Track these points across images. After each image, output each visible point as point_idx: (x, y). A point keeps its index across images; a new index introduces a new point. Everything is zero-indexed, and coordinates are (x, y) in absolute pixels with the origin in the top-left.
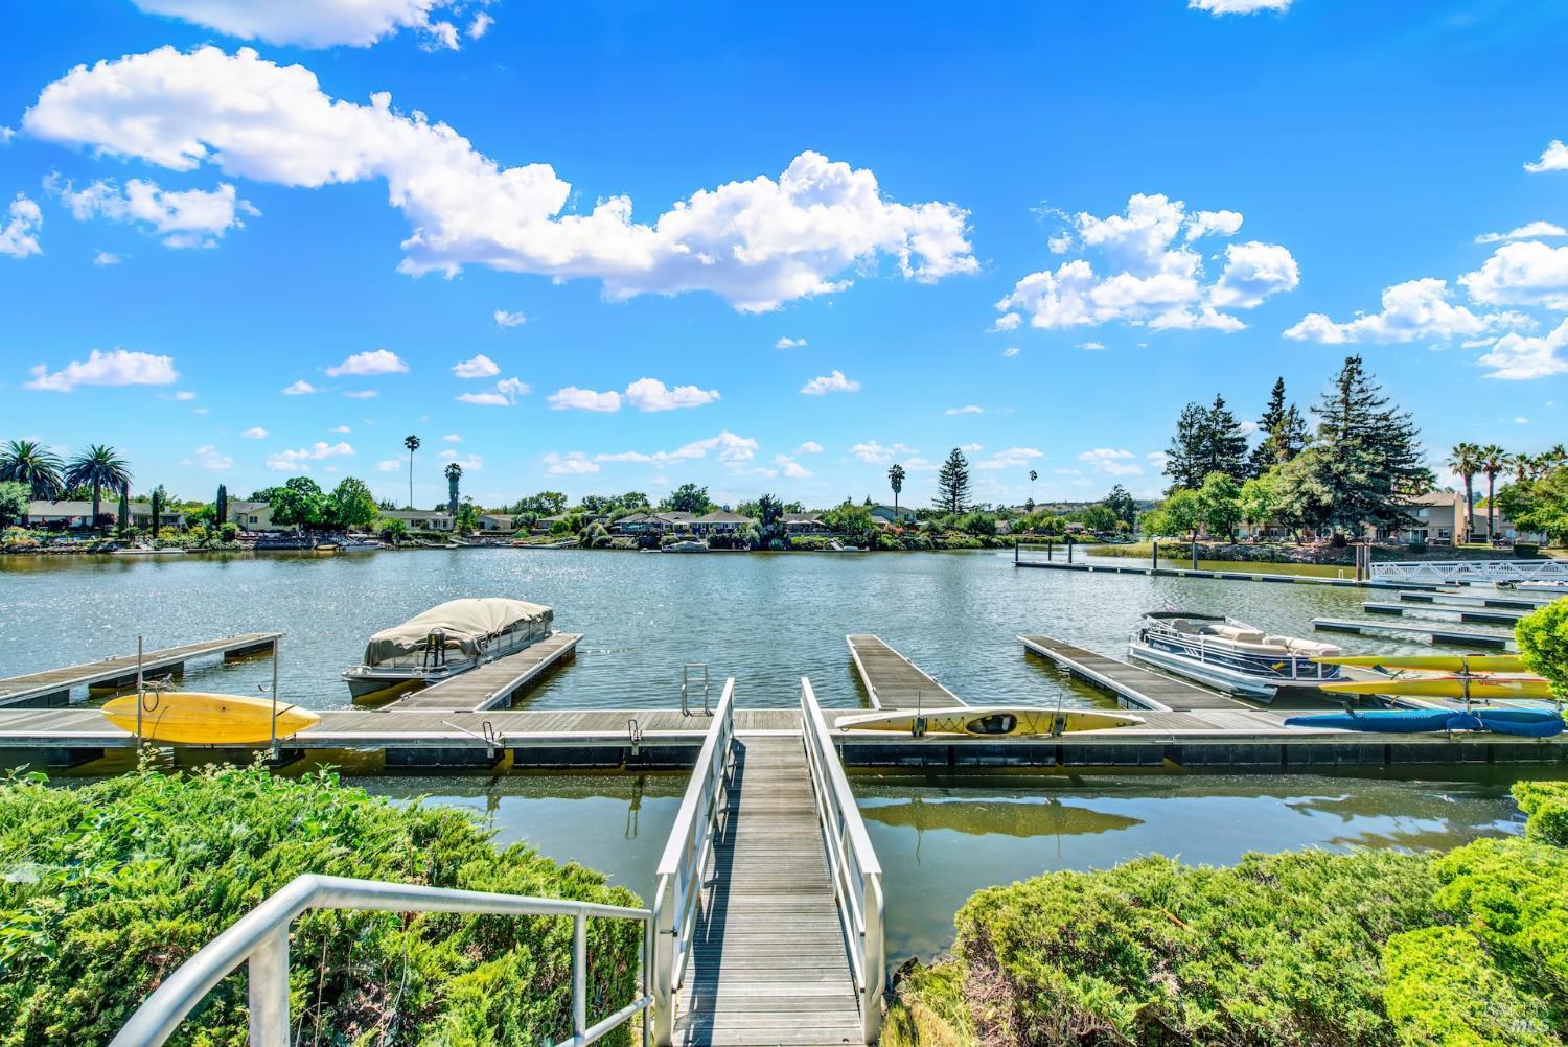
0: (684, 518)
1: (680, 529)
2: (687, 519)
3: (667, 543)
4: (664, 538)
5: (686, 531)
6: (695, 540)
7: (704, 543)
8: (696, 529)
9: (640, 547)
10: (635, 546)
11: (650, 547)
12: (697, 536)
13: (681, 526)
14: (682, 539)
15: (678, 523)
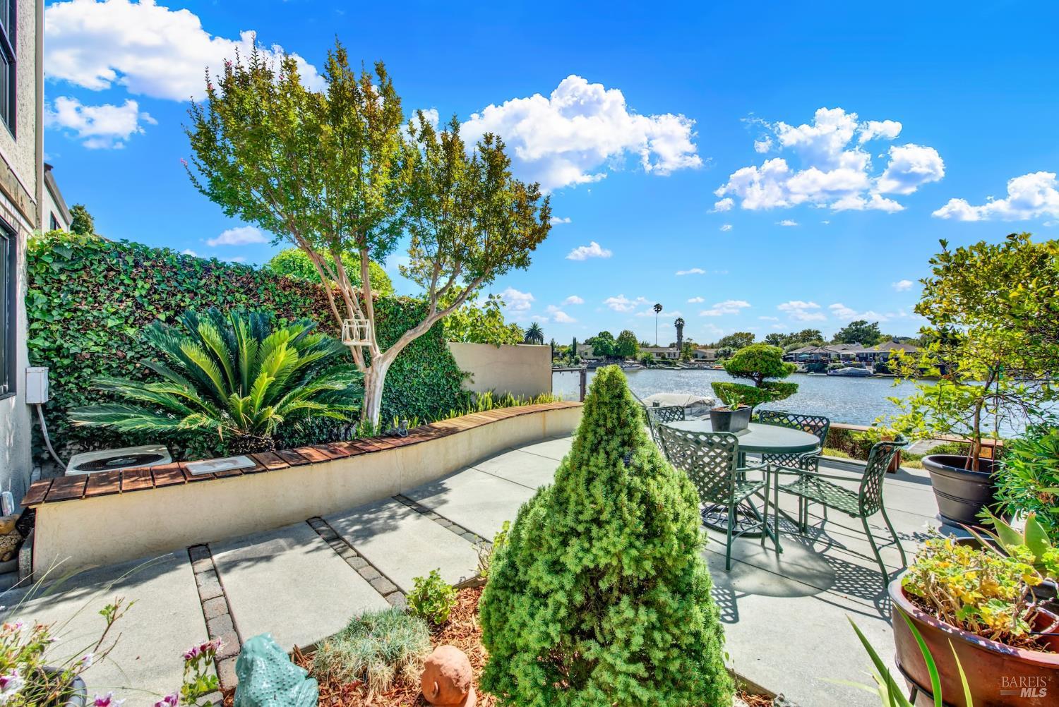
0: (851, 349)
1: (847, 358)
2: (854, 350)
3: (833, 368)
4: (831, 365)
5: (854, 359)
6: (861, 366)
7: (871, 370)
8: (864, 358)
9: (809, 370)
10: (805, 370)
11: (817, 371)
12: (863, 363)
13: (848, 356)
14: (847, 366)
15: (845, 353)
